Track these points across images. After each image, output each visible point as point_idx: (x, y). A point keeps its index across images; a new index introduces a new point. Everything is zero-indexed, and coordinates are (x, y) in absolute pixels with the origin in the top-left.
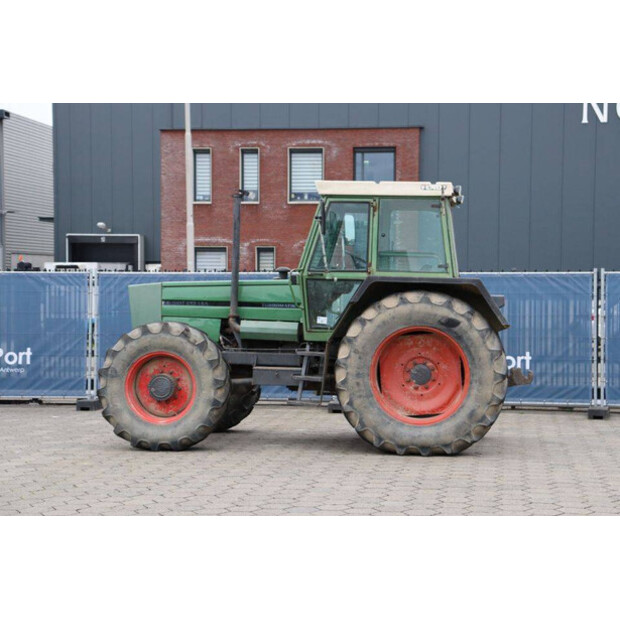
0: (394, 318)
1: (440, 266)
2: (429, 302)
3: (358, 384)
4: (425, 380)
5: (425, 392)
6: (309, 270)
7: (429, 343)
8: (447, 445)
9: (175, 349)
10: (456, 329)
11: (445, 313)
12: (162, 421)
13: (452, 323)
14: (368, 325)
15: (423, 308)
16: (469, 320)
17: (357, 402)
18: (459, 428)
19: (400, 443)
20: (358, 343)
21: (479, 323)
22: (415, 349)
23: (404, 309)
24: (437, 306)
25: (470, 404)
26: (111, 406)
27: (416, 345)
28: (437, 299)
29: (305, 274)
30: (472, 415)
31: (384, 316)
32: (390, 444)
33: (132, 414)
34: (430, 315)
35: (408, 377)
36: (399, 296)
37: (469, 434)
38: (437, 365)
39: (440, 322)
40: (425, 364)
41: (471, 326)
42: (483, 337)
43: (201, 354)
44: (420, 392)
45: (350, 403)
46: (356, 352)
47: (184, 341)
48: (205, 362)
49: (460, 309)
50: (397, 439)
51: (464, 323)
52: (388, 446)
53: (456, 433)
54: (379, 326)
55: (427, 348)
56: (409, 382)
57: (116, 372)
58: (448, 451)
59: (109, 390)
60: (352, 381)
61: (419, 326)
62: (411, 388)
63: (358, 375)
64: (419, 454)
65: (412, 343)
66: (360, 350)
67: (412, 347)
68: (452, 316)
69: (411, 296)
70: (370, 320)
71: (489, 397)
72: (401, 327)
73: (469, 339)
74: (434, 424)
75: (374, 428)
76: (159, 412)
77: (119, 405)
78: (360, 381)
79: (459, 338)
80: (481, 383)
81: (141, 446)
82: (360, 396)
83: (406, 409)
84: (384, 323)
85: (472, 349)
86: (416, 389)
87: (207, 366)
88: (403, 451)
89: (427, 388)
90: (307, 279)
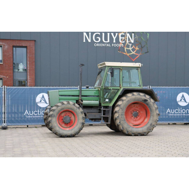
0: (131, 99)
1: (138, 85)
2: (140, 95)
3: (122, 117)
4: (136, 116)
5: (137, 119)
6: (104, 87)
7: (138, 106)
8: (145, 133)
9: (71, 109)
10: (147, 102)
11: (144, 98)
12: (68, 129)
13: (146, 100)
14: (124, 101)
15: (138, 97)
16: (150, 100)
17: (122, 122)
18: (148, 128)
19: (133, 133)
20: (122, 106)
21: (152, 100)
22: (134, 108)
23: (134, 97)
24: (142, 96)
25: (150, 122)
26: (53, 125)
27: (134, 107)
28: (142, 94)
29: (103, 87)
30: (151, 124)
31: (128, 99)
32: (130, 133)
33: (59, 127)
34: (140, 98)
35: (132, 115)
36: (132, 93)
37: (150, 130)
38: (139, 112)
39: (143, 100)
40: (136, 111)
41: (151, 101)
42: (153, 104)
43: (79, 110)
44: (135, 119)
45: (120, 122)
46: (121, 108)
47: (74, 106)
48: (80, 112)
49: (147, 97)
50: (132, 132)
51: (149, 100)
52: (130, 134)
53: (147, 130)
54: (127, 102)
55: (137, 107)
56: (132, 116)
57: (54, 116)
58: (145, 134)
59: (52, 121)
60: (120, 117)
61: (137, 101)
62: (133, 118)
63: (122, 115)
64: (138, 135)
65: (133, 106)
66: (122, 108)
67: (133, 107)
68: (146, 99)
69: (135, 93)
70: (124, 100)
71: (155, 120)
72: (133, 102)
73: (150, 105)
74: (141, 127)
75: (126, 129)
76: (65, 127)
77: (56, 125)
78: (122, 116)
79: (148, 104)
80: (153, 116)
81: (62, 136)
82: (122, 120)
83: (132, 124)
84: (128, 101)
85: (151, 107)
86: (134, 118)
87: (81, 113)
88: (134, 135)
89: (137, 118)
90: (104, 89)
